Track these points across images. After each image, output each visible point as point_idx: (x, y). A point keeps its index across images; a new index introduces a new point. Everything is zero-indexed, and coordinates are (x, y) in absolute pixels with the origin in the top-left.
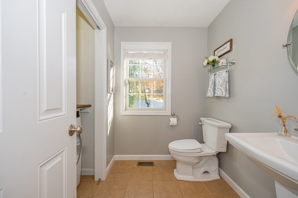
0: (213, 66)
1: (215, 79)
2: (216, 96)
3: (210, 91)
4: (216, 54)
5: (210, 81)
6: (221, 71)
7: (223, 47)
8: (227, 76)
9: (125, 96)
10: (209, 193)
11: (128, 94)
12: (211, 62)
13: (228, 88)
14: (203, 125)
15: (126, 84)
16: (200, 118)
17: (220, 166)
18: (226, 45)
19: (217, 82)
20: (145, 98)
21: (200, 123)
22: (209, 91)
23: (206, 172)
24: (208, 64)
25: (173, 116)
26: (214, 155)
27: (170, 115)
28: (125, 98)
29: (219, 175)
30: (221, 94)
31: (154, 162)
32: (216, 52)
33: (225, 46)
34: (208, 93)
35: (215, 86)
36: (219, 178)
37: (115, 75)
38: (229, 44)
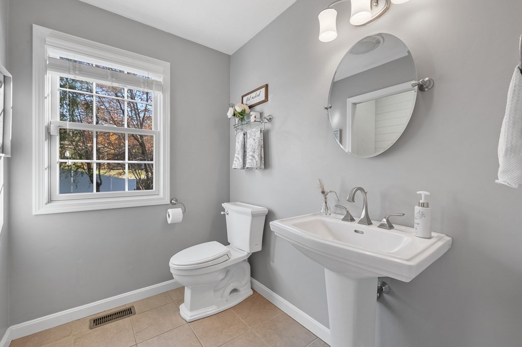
0: (242, 119)
1: (246, 141)
2: (247, 168)
3: (238, 159)
4: (244, 102)
5: (237, 143)
6: (253, 130)
7: (255, 93)
8: (262, 139)
9: (46, 165)
10: (242, 322)
11: (58, 160)
12: (239, 113)
13: (263, 156)
14: (226, 216)
15: (49, 136)
16: (222, 204)
17: (253, 274)
18: (259, 90)
19: (248, 146)
20: (89, 171)
21: (222, 213)
22: (235, 159)
23: (235, 290)
24: (234, 115)
25: (175, 204)
26: (245, 260)
27: (169, 203)
28: (46, 172)
29: (252, 288)
30: (255, 165)
31: (133, 307)
32: (245, 99)
33: (258, 92)
34: (234, 162)
35: (244, 152)
36: (251, 292)
37: (12, 108)
38: (263, 90)
